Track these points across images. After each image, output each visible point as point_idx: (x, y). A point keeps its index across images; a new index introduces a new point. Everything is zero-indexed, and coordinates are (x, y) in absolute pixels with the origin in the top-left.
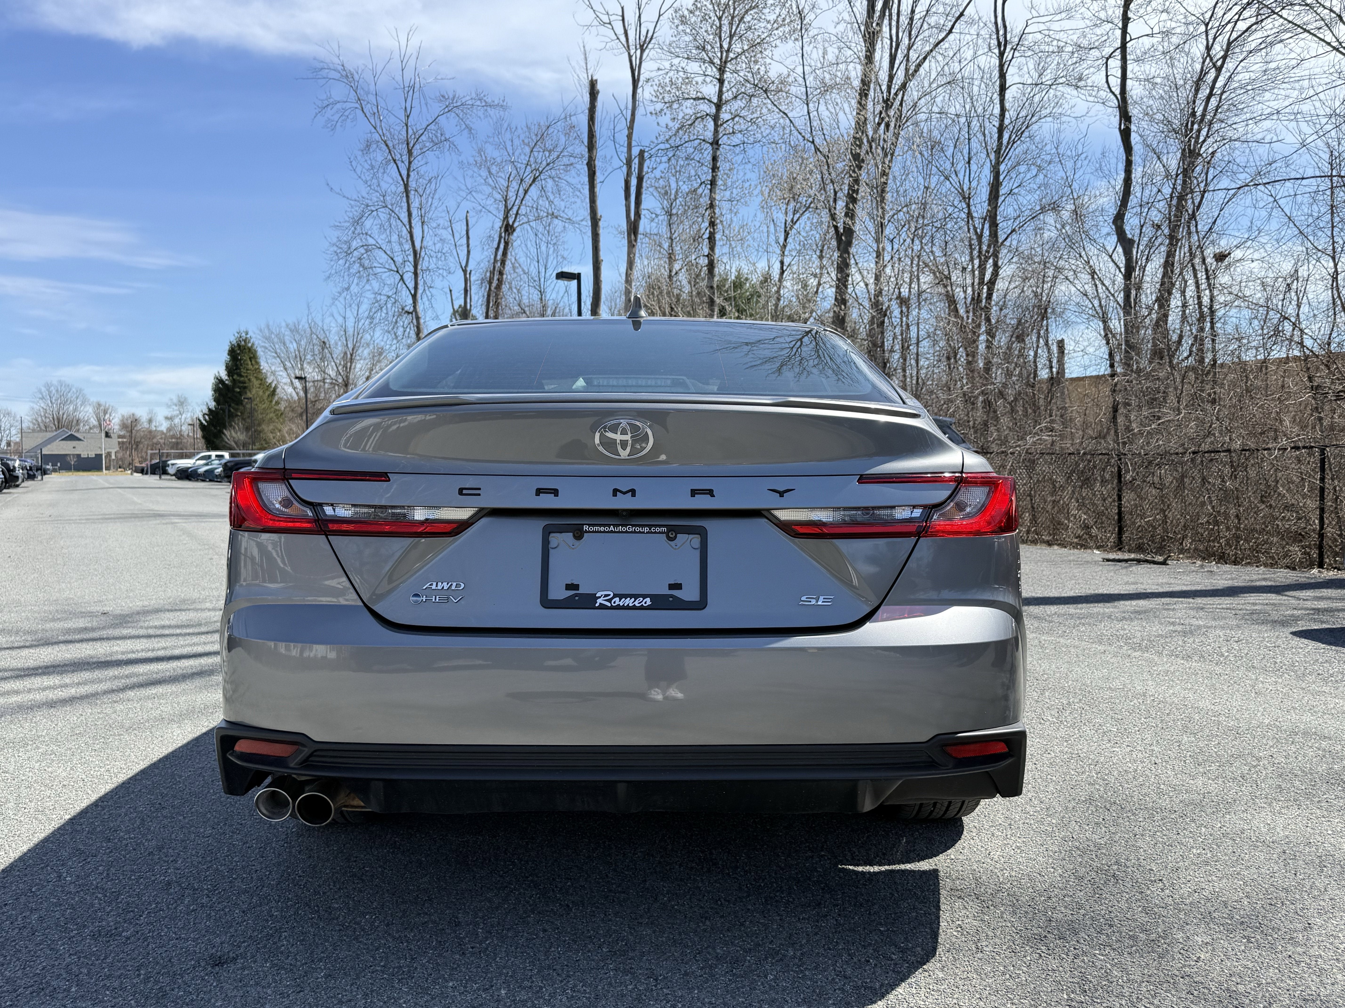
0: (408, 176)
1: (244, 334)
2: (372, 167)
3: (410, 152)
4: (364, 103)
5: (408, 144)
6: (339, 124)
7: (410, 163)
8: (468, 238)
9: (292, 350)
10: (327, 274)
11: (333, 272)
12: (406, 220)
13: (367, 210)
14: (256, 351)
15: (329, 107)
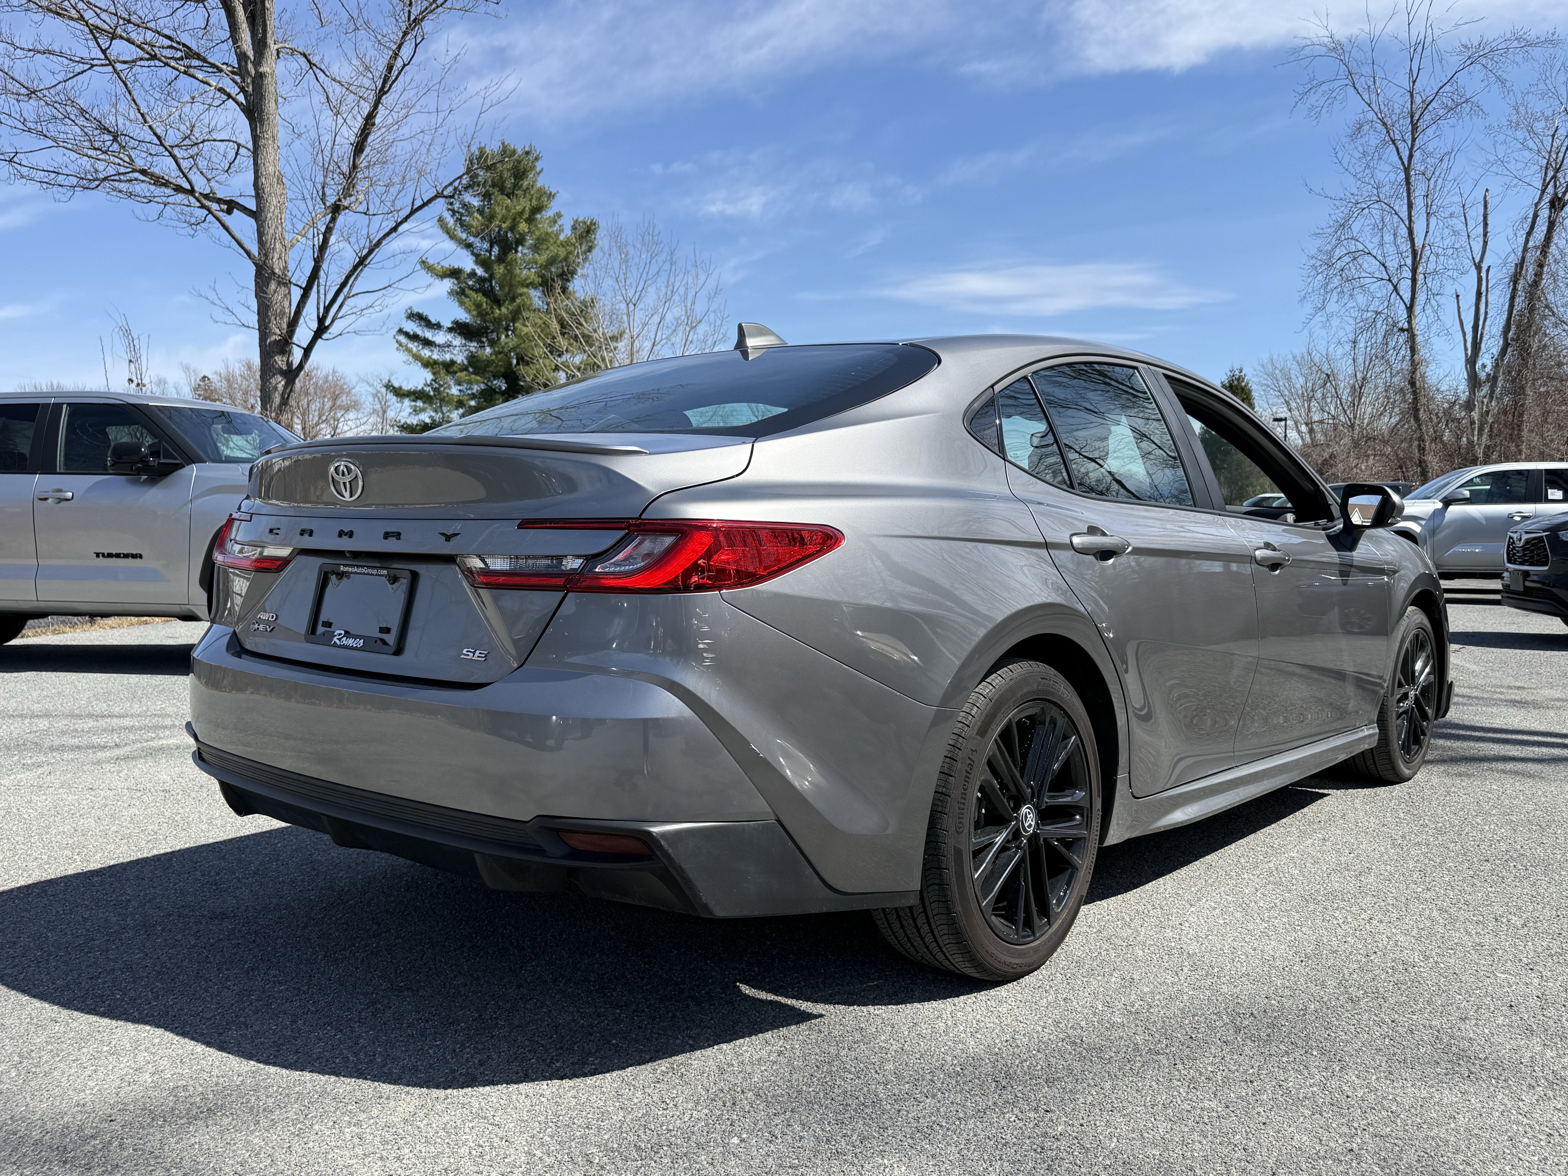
0: (1411, 156)
1: (1237, 373)
2: (1365, 154)
3: (1414, 127)
4: (1356, 77)
5: (1412, 117)
6: (1325, 109)
7: (1414, 140)
8: (1486, 225)
9: (1298, 386)
10: (1303, 293)
11: (1310, 290)
12: (1404, 215)
13: (1358, 207)
14: (1250, 391)
15: (1313, 91)
